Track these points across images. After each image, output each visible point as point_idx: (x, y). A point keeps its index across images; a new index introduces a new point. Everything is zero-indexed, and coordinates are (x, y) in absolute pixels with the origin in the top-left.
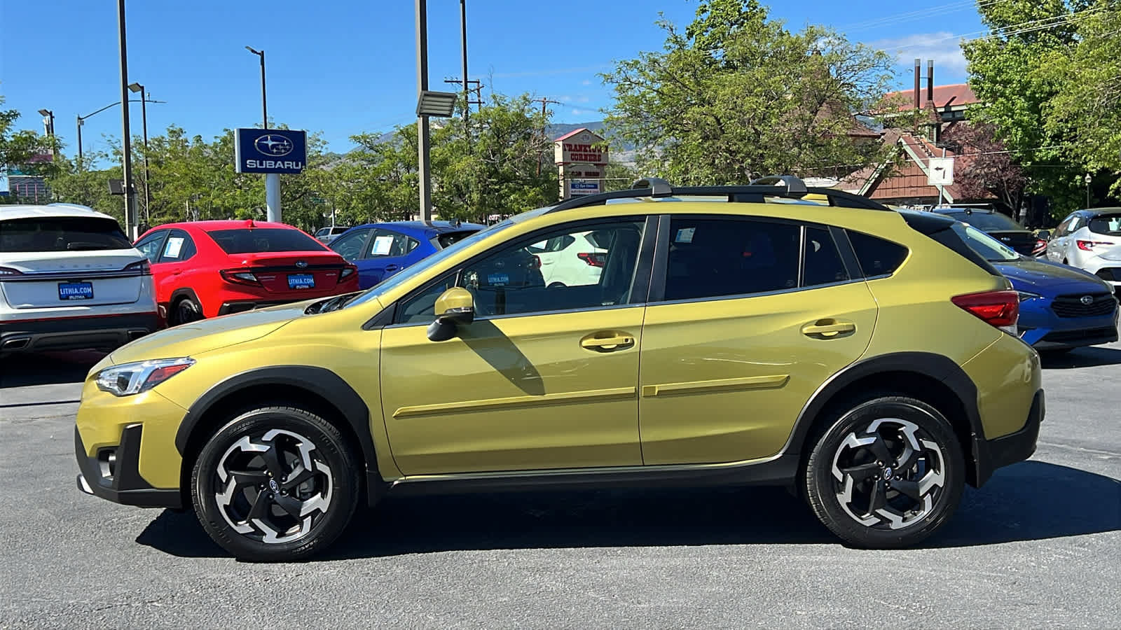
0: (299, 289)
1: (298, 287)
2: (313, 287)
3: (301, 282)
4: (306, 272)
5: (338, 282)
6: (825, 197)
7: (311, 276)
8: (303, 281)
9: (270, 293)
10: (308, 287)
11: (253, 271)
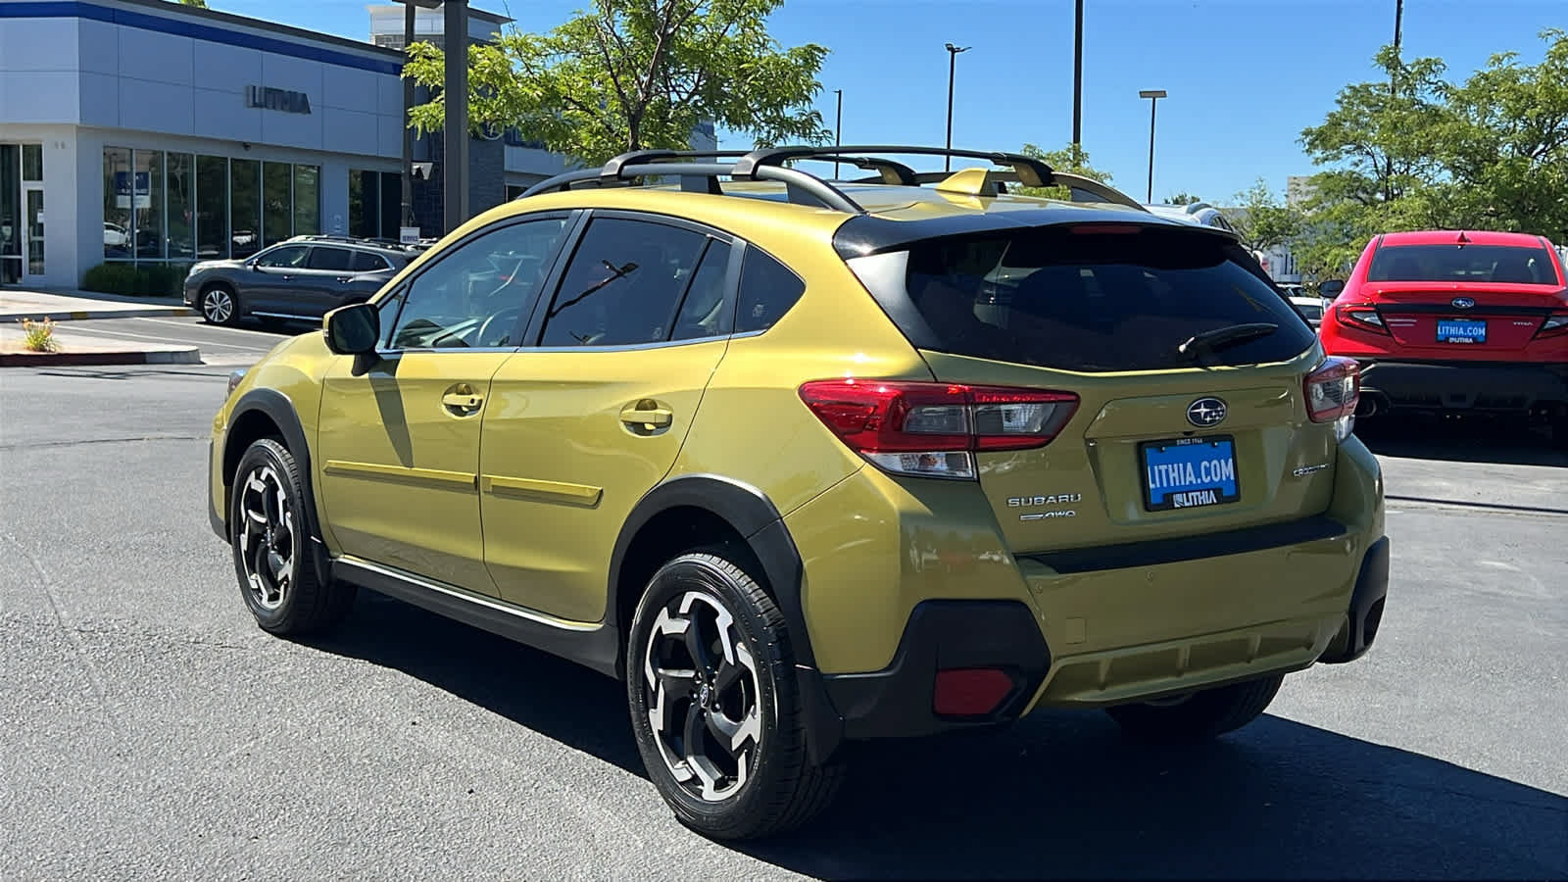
0: (1453, 343)
1: (1452, 340)
2: (1482, 343)
3: (1461, 332)
4: (1475, 314)
5: (1533, 338)
6: (785, 185)
7: (1484, 324)
8: (1465, 331)
9: (1403, 346)
10: (1471, 340)
11: (1379, 311)
